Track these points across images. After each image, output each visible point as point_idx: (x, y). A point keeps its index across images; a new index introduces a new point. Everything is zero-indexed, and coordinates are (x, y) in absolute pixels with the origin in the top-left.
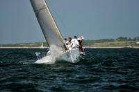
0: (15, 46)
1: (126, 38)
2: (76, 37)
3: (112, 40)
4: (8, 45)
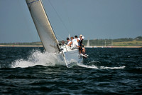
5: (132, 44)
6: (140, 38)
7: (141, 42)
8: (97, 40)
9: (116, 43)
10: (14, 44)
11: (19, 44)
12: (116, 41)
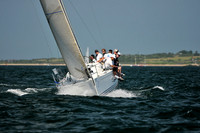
0: (30, 62)
1: (191, 52)
3: (170, 55)
4: (21, 61)
5: (173, 62)
6: (184, 53)
7: (185, 58)
9: (151, 60)
10: (6, 62)
11: (14, 62)
12: (150, 57)
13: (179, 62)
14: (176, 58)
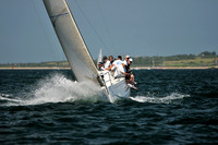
0: (39, 65)
1: (214, 53)
2: (120, 58)
3: (192, 57)
4: (29, 65)
5: (195, 64)
6: (207, 54)
7: (207, 60)
8: (140, 58)
9: (170, 63)
11: (22, 65)
12: (169, 59)
13: (202, 64)
14: (198, 60)
